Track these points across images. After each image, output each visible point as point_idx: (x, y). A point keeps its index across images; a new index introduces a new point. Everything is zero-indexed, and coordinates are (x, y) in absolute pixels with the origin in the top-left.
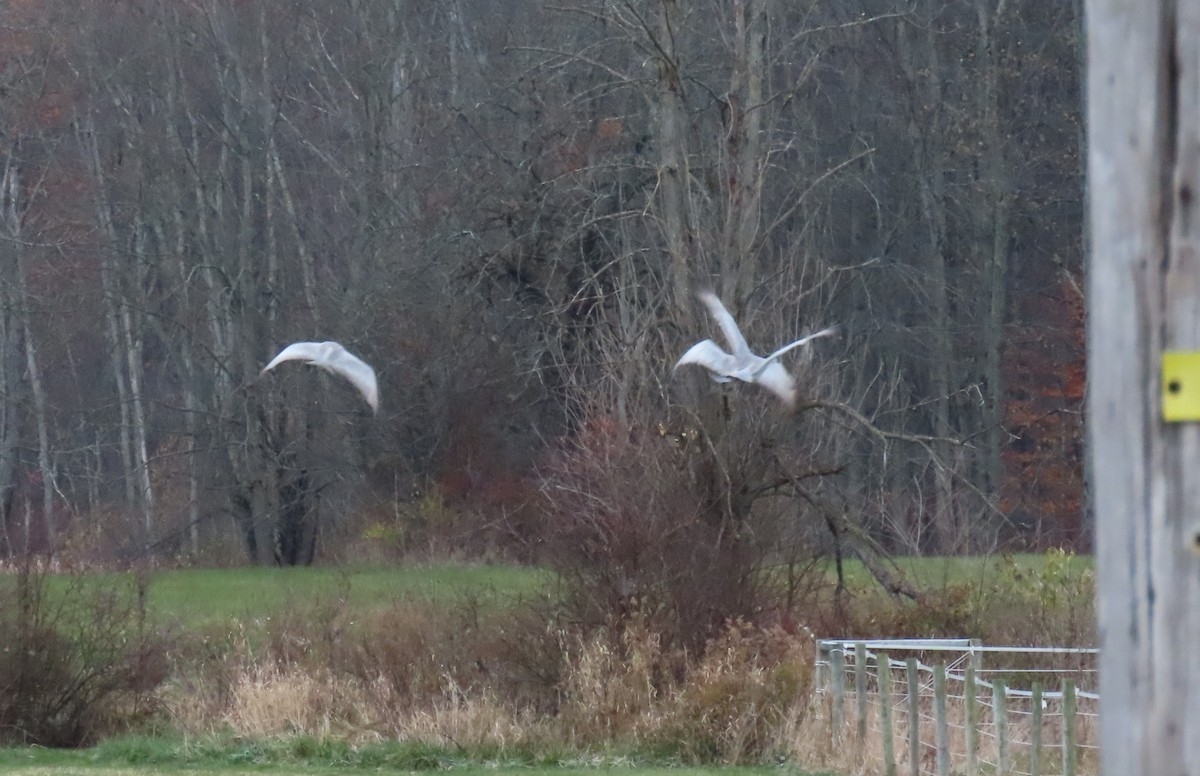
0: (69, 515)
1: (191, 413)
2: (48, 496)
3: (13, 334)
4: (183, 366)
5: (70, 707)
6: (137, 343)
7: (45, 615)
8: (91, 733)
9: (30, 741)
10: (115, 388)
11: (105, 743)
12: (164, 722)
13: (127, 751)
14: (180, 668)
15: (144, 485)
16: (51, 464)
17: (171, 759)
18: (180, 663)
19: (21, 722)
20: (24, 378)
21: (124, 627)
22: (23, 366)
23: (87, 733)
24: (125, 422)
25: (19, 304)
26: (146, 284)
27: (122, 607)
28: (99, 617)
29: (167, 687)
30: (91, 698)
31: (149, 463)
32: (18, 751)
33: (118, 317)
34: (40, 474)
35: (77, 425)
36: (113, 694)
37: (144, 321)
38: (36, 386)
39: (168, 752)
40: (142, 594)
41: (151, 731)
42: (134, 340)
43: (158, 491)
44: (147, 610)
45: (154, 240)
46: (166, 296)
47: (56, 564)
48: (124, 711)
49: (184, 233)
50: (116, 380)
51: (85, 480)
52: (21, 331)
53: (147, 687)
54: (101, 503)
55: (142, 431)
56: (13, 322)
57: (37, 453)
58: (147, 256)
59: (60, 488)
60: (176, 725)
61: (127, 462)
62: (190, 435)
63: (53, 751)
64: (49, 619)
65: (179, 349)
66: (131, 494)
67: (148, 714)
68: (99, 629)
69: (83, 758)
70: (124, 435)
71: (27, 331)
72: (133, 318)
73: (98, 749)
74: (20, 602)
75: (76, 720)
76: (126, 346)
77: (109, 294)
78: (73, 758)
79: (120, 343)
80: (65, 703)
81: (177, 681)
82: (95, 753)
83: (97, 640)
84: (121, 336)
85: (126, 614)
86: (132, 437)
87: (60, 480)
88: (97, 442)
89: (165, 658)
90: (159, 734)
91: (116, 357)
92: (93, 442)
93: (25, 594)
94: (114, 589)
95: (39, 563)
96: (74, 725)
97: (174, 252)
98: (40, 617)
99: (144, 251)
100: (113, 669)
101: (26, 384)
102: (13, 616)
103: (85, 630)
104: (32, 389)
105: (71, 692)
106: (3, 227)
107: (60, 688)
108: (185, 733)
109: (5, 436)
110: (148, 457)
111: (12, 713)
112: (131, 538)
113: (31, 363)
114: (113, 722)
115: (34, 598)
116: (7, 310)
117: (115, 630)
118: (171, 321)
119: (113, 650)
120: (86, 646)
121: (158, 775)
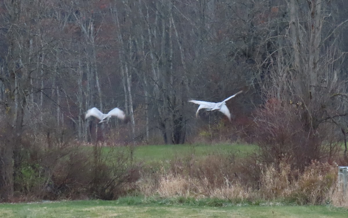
0: (109, 129)
1: (147, 98)
3: (92, 73)
4: (144, 83)
5: (110, 187)
7: (102, 159)
8: (116, 196)
9: (97, 198)
10: (123, 90)
11: (120, 199)
12: (139, 192)
13: (127, 201)
14: (143, 175)
15: (132, 119)
17: (141, 203)
19: (95, 192)
20: (95, 87)
21: (126, 163)
22: (95, 83)
23: (115, 196)
24: (126, 100)
25: (94, 64)
26: (133, 58)
27: (125, 157)
28: (119, 160)
29: (140, 181)
30: (116, 185)
31: (134, 113)
32: (94, 201)
33: (124, 68)
35: (112, 101)
36: (123, 183)
37: (132, 69)
38: (99, 89)
39: (139, 201)
40: (132, 153)
41: (134, 196)
42: (129, 75)
43: (136, 122)
44: (133, 158)
45: (135, 44)
46: (139, 62)
47: (105, 144)
48: (126, 189)
49: (144, 42)
50: (123, 87)
52: (94, 72)
53: (133, 182)
54: (119, 125)
55: (131, 103)
56: (92, 70)
58: (133, 49)
60: (142, 193)
61: (127, 112)
62: (146, 104)
63: (104, 201)
64: (103, 161)
65: (143, 78)
67: (134, 189)
68: (118, 164)
69: (114, 203)
70: (126, 104)
71: (96, 73)
72: (128, 68)
73: (118, 200)
74: (94, 155)
75: (111, 192)
76: (126, 77)
77: (121, 61)
78: (111, 203)
80: (108, 186)
81: (143, 180)
82: (118, 202)
83: (118, 167)
84: (125, 74)
85: (127, 159)
86: (128, 105)
88: (118, 106)
89: (139, 173)
90: (137, 196)
91: (123, 80)
93: (96, 153)
94: (123, 151)
95: (100, 144)
97: (142, 48)
98: (100, 160)
100: (123, 176)
101: (96, 89)
102: (92, 159)
103: (114, 164)
104: (98, 90)
105: (110, 183)
106: (89, 41)
107: (107, 182)
108: (145, 196)
109: (90, 105)
110: (133, 111)
111: (92, 190)
112: (128, 136)
113: (98, 82)
114: (123, 192)
115: (99, 154)
116: (90, 66)
117: (123, 164)
118: (140, 69)
119: (123, 170)
120: (114, 169)
121: (137, 208)
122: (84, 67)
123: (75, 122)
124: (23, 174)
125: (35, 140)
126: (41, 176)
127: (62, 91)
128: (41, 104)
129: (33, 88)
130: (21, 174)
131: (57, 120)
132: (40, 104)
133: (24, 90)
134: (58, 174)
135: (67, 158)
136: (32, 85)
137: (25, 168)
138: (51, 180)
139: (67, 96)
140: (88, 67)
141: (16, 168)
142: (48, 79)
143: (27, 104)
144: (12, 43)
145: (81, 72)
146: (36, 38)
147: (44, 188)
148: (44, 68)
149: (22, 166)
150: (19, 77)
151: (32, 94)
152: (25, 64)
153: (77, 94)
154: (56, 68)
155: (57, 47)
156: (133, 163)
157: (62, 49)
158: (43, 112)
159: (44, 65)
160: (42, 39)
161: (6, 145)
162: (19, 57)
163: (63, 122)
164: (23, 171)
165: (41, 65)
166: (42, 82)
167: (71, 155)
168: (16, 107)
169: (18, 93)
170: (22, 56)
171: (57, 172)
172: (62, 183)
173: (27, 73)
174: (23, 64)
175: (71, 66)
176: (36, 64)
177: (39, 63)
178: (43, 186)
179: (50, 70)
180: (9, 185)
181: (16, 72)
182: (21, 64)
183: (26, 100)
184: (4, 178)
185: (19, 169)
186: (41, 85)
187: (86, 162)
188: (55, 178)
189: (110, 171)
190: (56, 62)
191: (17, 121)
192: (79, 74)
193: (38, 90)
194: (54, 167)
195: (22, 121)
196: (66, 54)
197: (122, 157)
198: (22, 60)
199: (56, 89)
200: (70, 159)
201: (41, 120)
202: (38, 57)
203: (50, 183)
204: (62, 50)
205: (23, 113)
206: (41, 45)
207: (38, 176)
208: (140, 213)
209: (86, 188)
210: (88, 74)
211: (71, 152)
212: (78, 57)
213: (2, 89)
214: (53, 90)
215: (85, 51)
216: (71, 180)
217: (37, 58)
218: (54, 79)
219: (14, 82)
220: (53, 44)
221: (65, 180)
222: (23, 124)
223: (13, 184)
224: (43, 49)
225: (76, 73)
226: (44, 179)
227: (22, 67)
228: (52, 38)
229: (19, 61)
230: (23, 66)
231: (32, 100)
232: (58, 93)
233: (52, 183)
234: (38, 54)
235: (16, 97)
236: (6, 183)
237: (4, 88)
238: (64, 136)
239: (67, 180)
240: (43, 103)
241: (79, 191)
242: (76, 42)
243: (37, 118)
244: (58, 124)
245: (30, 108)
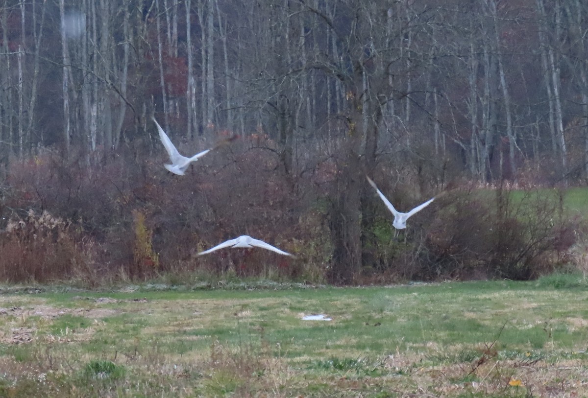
0: (523, 160)
1: (586, 106)
2: (512, 149)
3: (493, 65)
4: (581, 81)
5: (524, 259)
6: (557, 70)
7: (511, 212)
8: (535, 273)
9: (503, 277)
10: (546, 93)
11: (542, 277)
12: (573, 266)
13: (554, 282)
14: (581, 238)
15: (561, 143)
16: (513, 134)
17: (576, 286)
18: (581, 236)
19: (498, 267)
20: (499, 88)
21: (552, 217)
22: (498, 81)
23: (533, 272)
24: (551, 111)
25: (496, 50)
26: (562, 40)
27: (551, 207)
28: (539, 211)
29: (574, 248)
30: (535, 254)
31: (564, 132)
32: (497, 282)
33: (548, 56)
34: (507, 138)
35: (526, 113)
36: (547, 252)
37: (561, 58)
38: (505, 92)
39: (575, 282)
40: (561, 200)
41: (566, 272)
42: (556, 68)
43: (569, 147)
44: (564, 208)
45: (565, 15)
46: (572, 46)
47: (516, 185)
48: (553, 261)
49: (582, 12)
50: (546, 88)
51: (531, 141)
52: (497, 64)
53: (564, 249)
54: (539, 153)
55: (560, 115)
56: (493, 59)
57: (506, 128)
58: (562, 24)
59: (518, 145)
60: (579, 268)
61: (553, 131)
62: (586, 117)
63: (516, 282)
64: (514, 212)
65: (579, 72)
66: (555, 147)
67: (565, 262)
68: (539, 219)
69: (531, 285)
70: (551, 117)
71: (500, 64)
72: (555, 56)
73: (539, 281)
74: (498, 205)
75: (527, 266)
76: (552, 71)
77: (543, 44)
78: (526, 285)
79: (548, 69)
80: (522, 257)
81: (580, 245)
82: (538, 283)
83: (538, 224)
85: (553, 210)
86: (555, 118)
87: (518, 141)
88: (537, 121)
89: (573, 233)
90: (570, 272)
91: (546, 77)
92: (535, 121)
93: (500, 200)
94: (547, 198)
95: (508, 185)
96: (526, 268)
97: (577, 22)
98: (508, 212)
99: (560, 21)
100: (547, 239)
101: (500, 91)
102: (494, 212)
103: (532, 219)
104: (503, 94)
105: (524, 252)
106: (487, 10)
107: (519, 250)
108: (584, 272)
109: (489, 119)
110: (564, 129)
111: (494, 263)
112: (555, 171)
113: (502, 81)
114: (547, 267)
115: (505, 203)
116: (490, 53)
117: (547, 219)
118: (575, 58)
119: (546, 229)
120: (532, 227)
121: (570, 294)
122: (480, 55)
123: (465, 149)
124: (377, 237)
125: (396, 179)
126: (408, 240)
127: (442, 96)
128: (408, 118)
129: (394, 90)
130: (375, 236)
131: (434, 146)
132: (405, 119)
133: (378, 94)
134: (437, 238)
135: (452, 210)
136: (392, 86)
137: (380, 227)
138: (425, 247)
139: (451, 104)
140: (485, 55)
141: (365, 227)
142: (419, 75)
143: (384, 118)
144: (357, 14)
145: (474, 63)
146: (399, 6)
147: (413, 260)
148: (411, 56)
149: (376, 224)
150: (369, 72)
151: (392, 101)
152: (380, 50)
153: (468, 101)
154: (432, 57)
155: (434, 22)
156: (564, 217)
157: (442, 24)
158: (411, 131)
159: (411, 52)
160: (407, 7)
161: (347, 187)
162: (370, 39)
163: (444, 148)
164: (377, 233)
165: (407, 51)
166: (409, 80)
167: (459, 204)
168: (365, 124)
169: (368, 100)
170: (374, 37)
171: (436, 233)
172: (444, 252)
173: (384, 65)
174: (376, 51)
175: (458, 54)
176: (399, 50)
177: (403, 48)
178: (411, 257)
179: (422, 61)
180: (353, 255)
181: (364, 64)
182: (373, 51)
183: (382, 111)
184: (345, 244)
185: (369, 229)
186: (408, 86)
187: (483, 215)
188: (432, 243)
189: (524, 231)
190: (432, 46)
191: (366, 148)
192: (471, 66)
193: (402, 95)
194: (429, 225)
195: (376, 147)
196: (448, 32)
197: (545, 207)
198: (374, 43)
199: (432, 93)
200: (457, 211)
201: (407, 146)
202: (402, 38)
203: (423, 251)
204: (441, 27)
205: (376, 132)
206: (406, 19)
207: (403, 240)
208: (576, 302)
209: (484, 260)
210: (486, 66)
211: (458, 199)
212: (469, 38)
213: (342, 93)
214: (428, 95)
215: (481, 28)
216: (459, 246)
217: (400, 40)
218: (429, 76)
219: (361, 81)
220: (428, 16)
221: (449, 248)
222: (377, 152)
223: (360, 254)
224: (410, 24)
225: (466, 65)
226: (414, 245)
227: (374, 56)
228: (426, 6)
229: (369, 46)
230: (377, 54)
231: (392, 111)
232: (436, 99)
233: (427, 252)
234: (402, 32)
235: (365, 107)
236: (349, 253)
237: (344, 91)
238: (445, 171)
239: (451, 247)
240: (410, 117)
241: (472, 265)
242: (466, 13)
243: (401, 143)
244: (437, 153)
245: (389, 125)
